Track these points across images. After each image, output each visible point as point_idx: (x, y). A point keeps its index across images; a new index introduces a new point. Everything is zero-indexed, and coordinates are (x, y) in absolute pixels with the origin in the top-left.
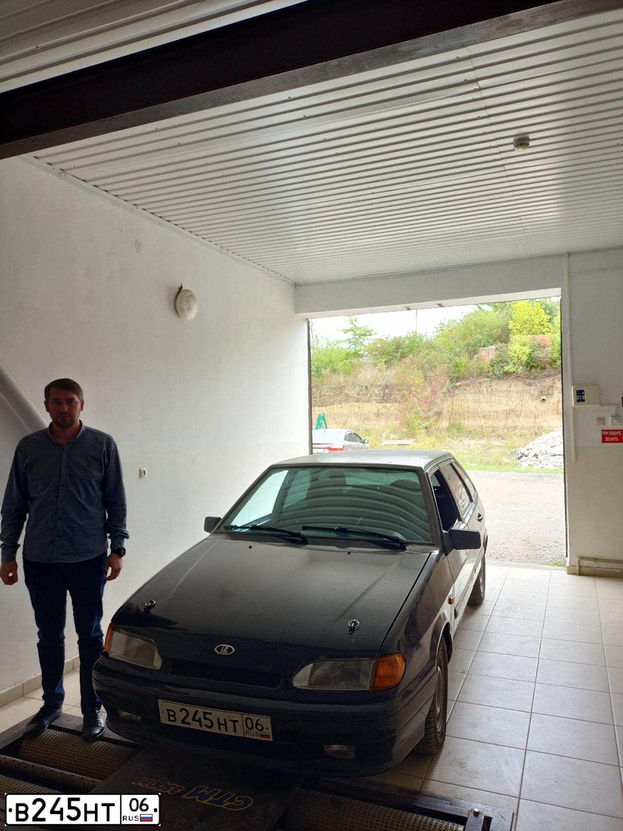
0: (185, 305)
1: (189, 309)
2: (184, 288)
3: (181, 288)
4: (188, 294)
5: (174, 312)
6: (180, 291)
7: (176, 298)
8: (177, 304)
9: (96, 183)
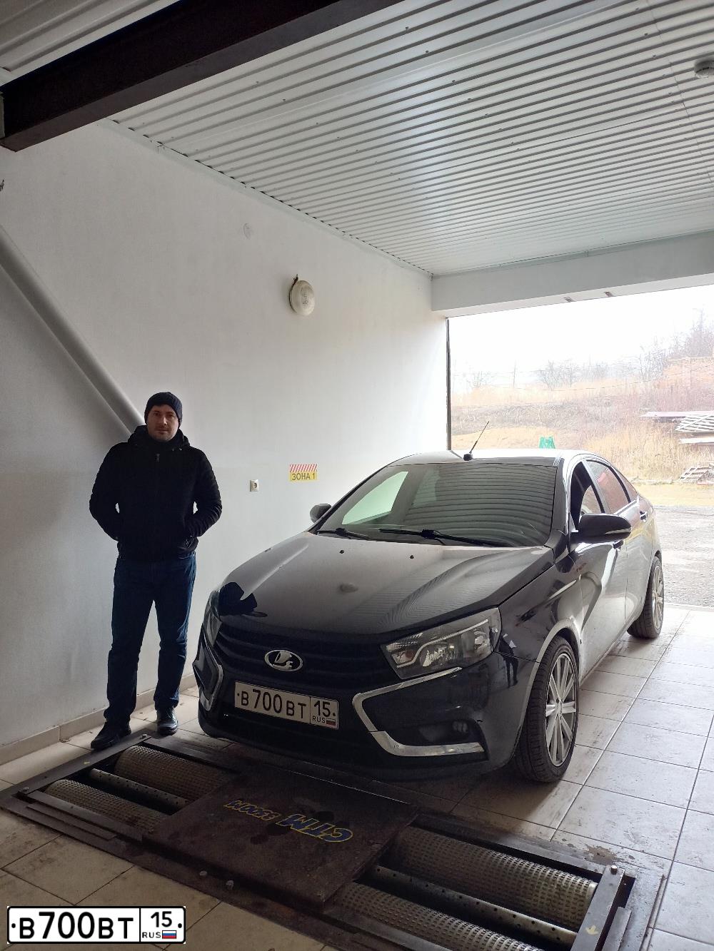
0: (300, 297)
1: (305, 303)
2: (299, 280)
3: (296, 279)
4: (303, 286)
5: (289, 305)
6: (295, 282)
7: (291, 289)
8: (292, 296)
9: (199, 157)
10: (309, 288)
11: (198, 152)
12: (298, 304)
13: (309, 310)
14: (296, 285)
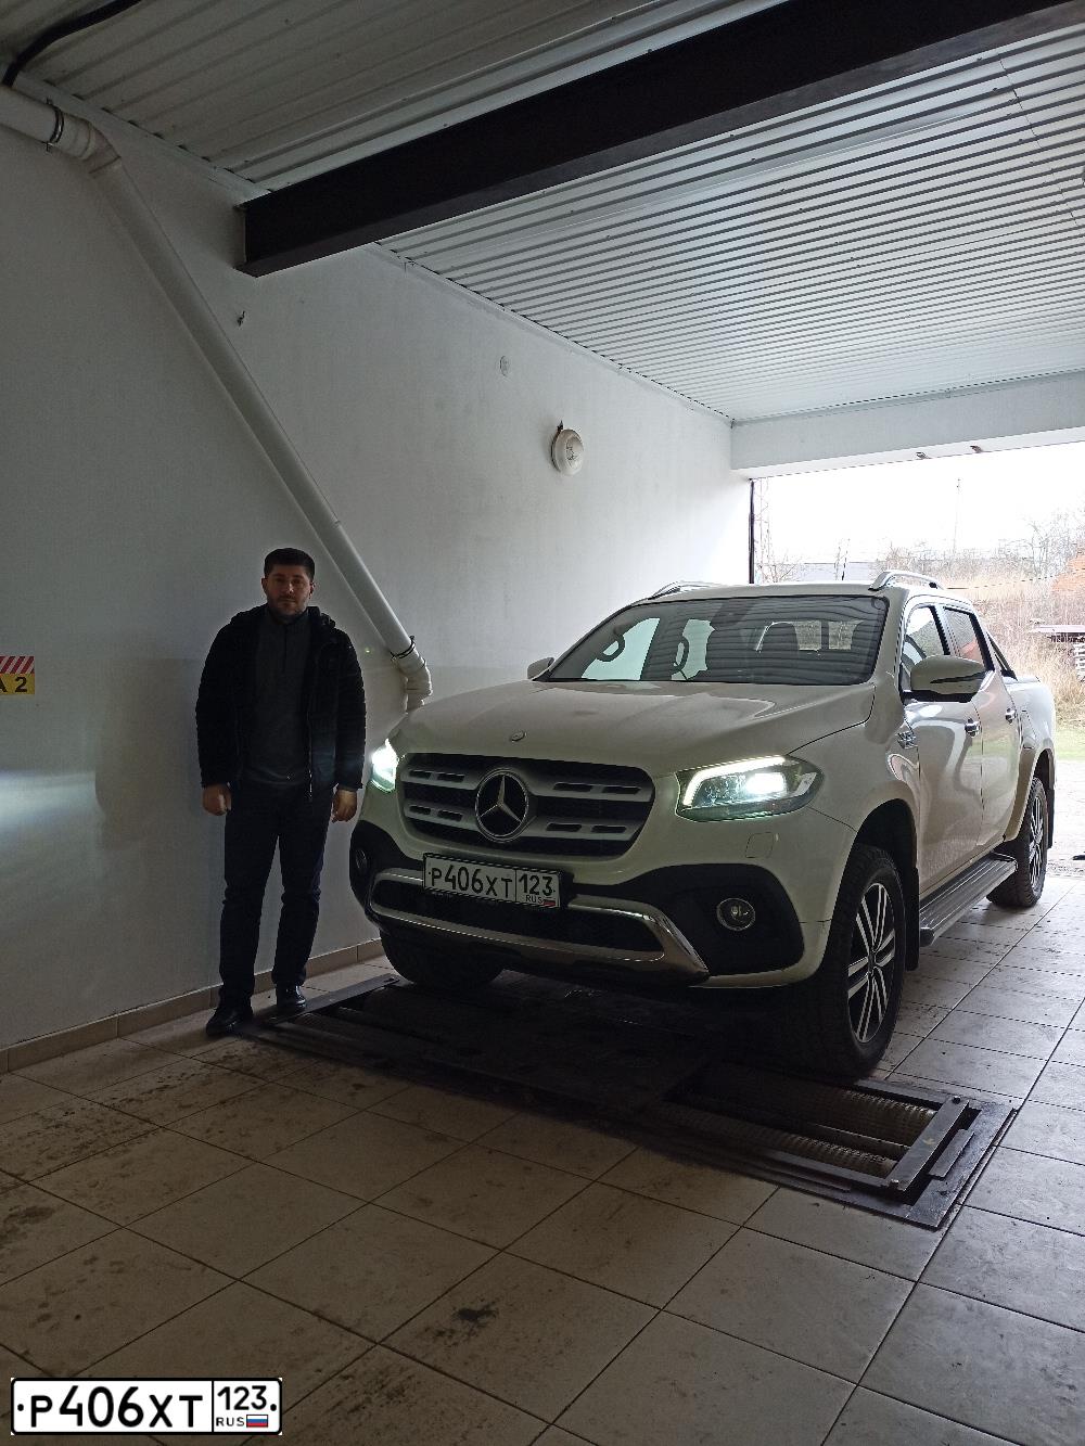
0: (565, 451)
1: (571, 458)
2: (565, 428)
3: (560, 427)
4: (571, 436)
5: (551, 463)
6: (559, 433)
7: (553, 443)
8: (556, 450)
9: (451, 275)
10: (576, 439)
11: (453, 269)
12: (562, 460)
13: (575, 467)
14: (561, 435)
